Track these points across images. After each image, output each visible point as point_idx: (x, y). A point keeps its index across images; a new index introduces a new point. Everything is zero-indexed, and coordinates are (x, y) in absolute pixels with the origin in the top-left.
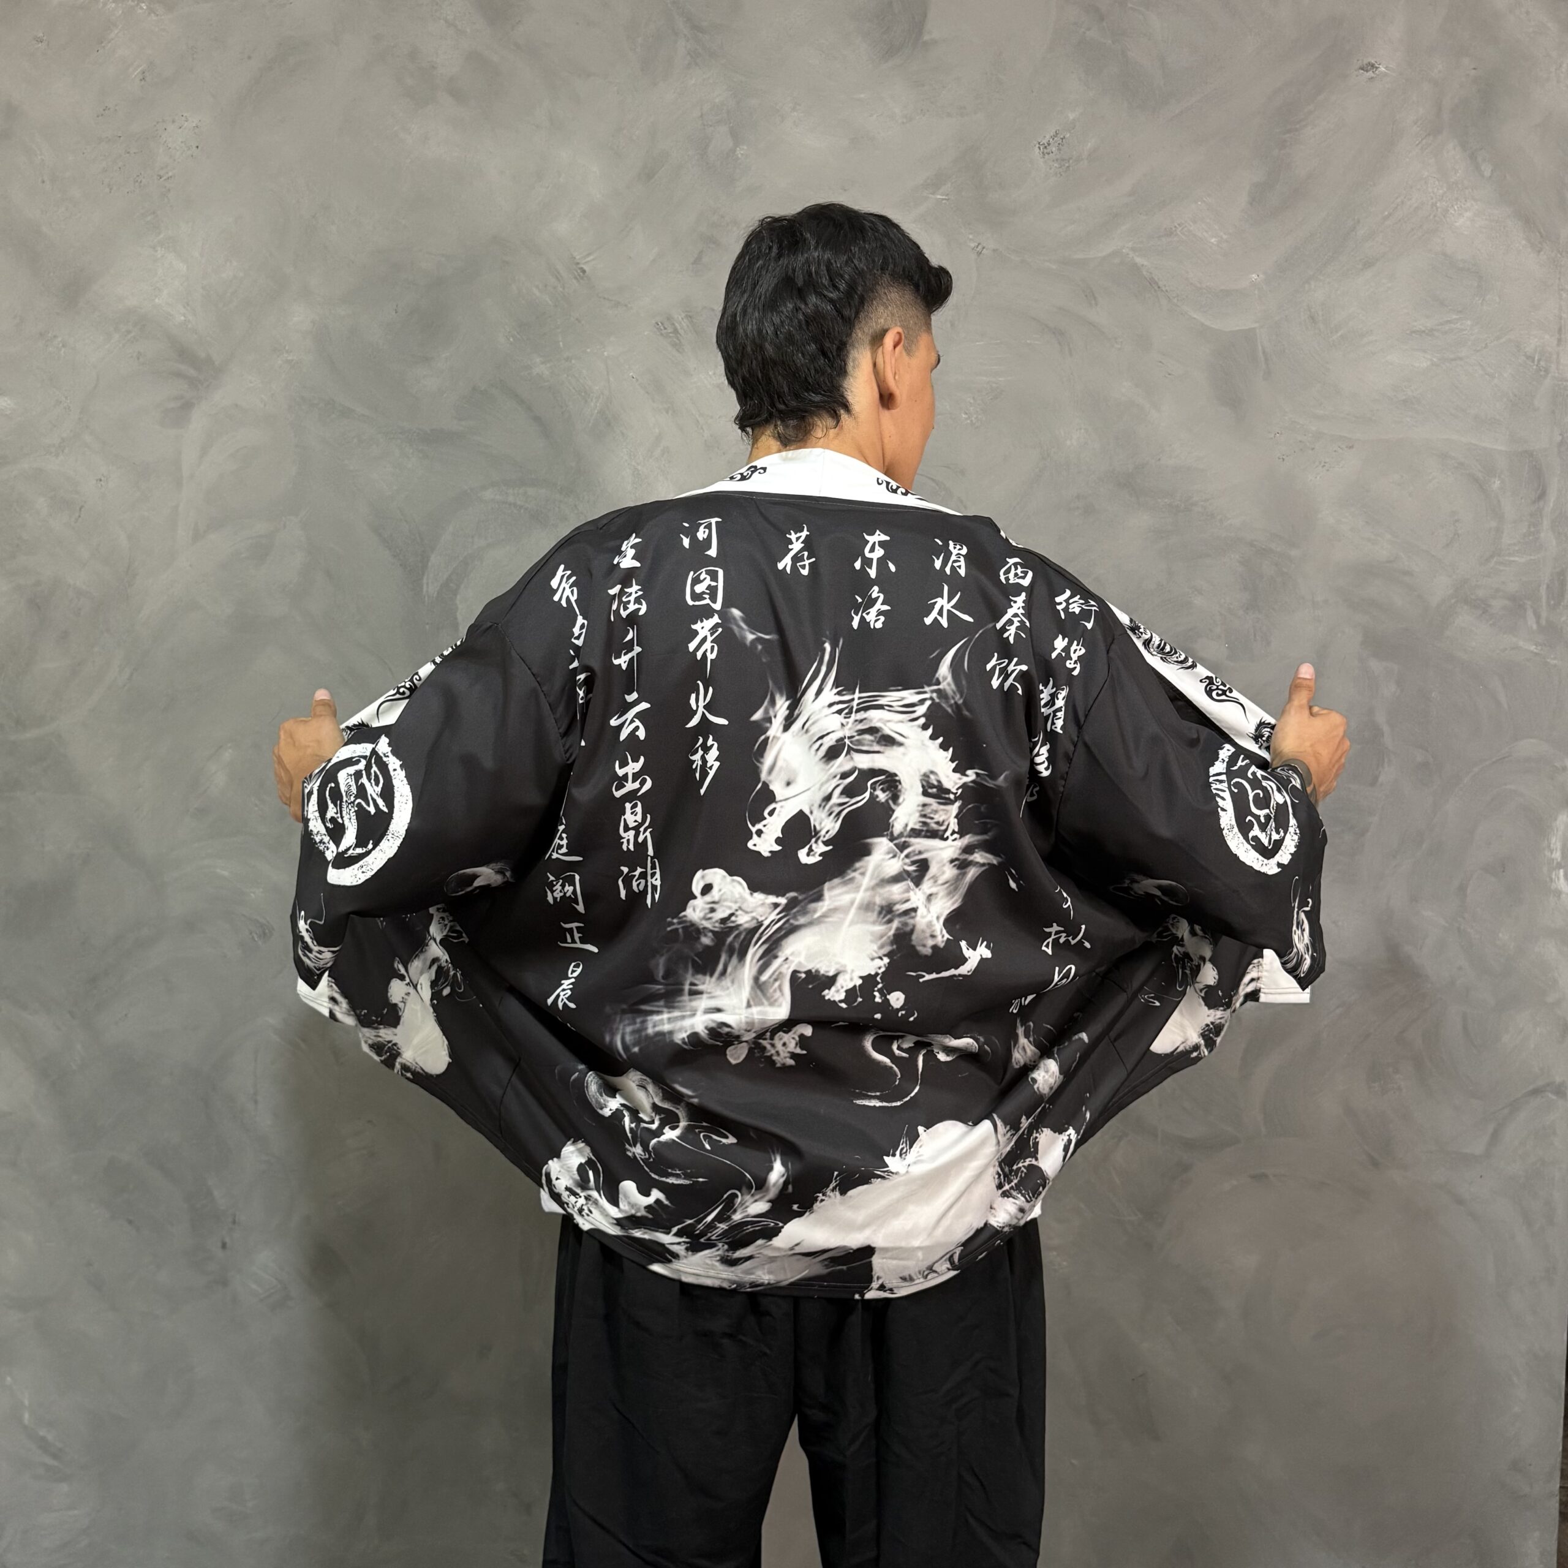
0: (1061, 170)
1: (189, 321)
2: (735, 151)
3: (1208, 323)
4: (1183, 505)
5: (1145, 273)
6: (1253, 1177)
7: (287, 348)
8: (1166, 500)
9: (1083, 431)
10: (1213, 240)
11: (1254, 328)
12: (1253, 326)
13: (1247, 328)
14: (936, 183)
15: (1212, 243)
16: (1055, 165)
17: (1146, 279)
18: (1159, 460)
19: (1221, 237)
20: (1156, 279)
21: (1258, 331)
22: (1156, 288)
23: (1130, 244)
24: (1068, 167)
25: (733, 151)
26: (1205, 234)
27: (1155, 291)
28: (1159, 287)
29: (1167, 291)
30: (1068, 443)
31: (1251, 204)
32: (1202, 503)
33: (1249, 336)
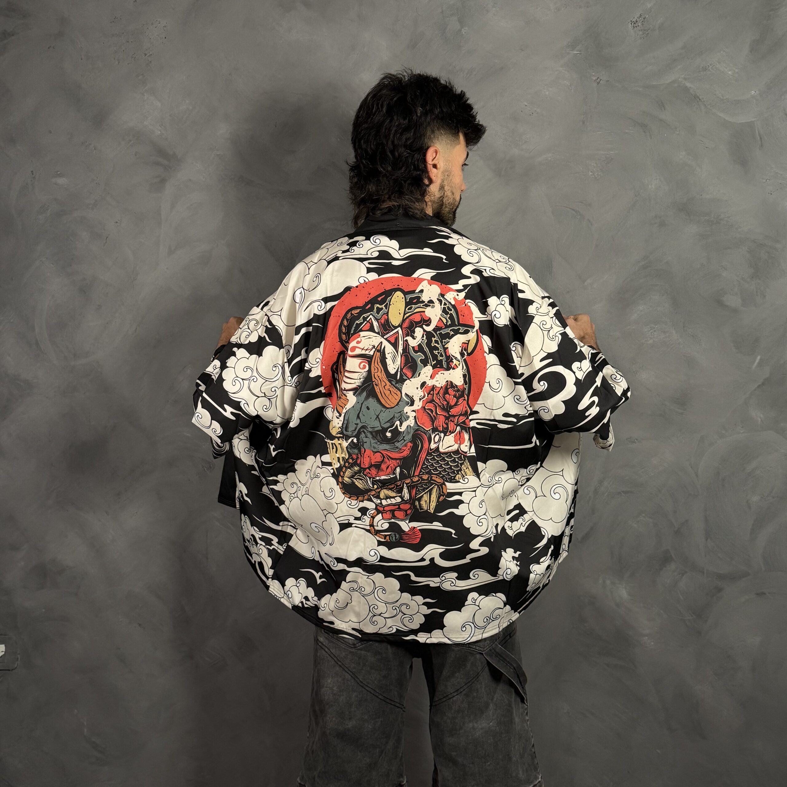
0: (643, 36)
1: (163, 133)
2: (461, 31)
3: (727, 119)
4: (715, 221)
5: (691, 91)
6: (757, 594)
7: (217, 147)
8: (706, 218)
9: (658, 180)
10: (730, 73)
11: (754, 121)
12: (753, 120)
13: (749, 121)
14: (573, 46)
15: (729, 74)
16: (640, 33)
17: (692, 94)
18: (701, 195)
19: (734, 71)
20: (698, 95)
21: (755, 122)
22: (698, 100)
23: (684, 75)
24: (648, 34)
25: (460, 31)
26: (725, 69)
27: (698, 102)
28: (700, 99)
29: (704, 101)
30: (650, 186)
31: (751, 52)
32: (726, 219)
33: (751, 125)
